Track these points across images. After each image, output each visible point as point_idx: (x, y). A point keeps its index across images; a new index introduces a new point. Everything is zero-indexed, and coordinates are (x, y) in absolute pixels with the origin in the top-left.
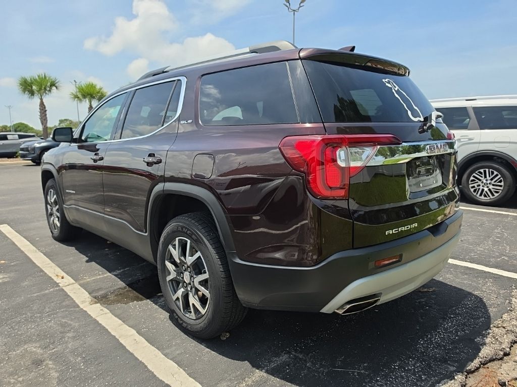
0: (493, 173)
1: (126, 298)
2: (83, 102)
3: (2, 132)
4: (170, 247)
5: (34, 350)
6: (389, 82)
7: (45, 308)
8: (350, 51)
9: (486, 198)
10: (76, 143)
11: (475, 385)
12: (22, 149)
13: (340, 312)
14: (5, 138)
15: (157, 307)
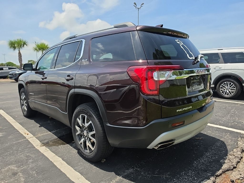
0: (231, 84)
1: (57, 144)
2: (39, 52)
3: (1, 66)
4: (78, 119)
5: (13, 168)
6: (178, 41)
7: (19, 148)
8: (161, 27)
9: (228, 96)
10: (34, 71)
11: (220, 182)
12: (10, 75)
13: (156, 148)
14: (2, 69)
15: (72, 147)
